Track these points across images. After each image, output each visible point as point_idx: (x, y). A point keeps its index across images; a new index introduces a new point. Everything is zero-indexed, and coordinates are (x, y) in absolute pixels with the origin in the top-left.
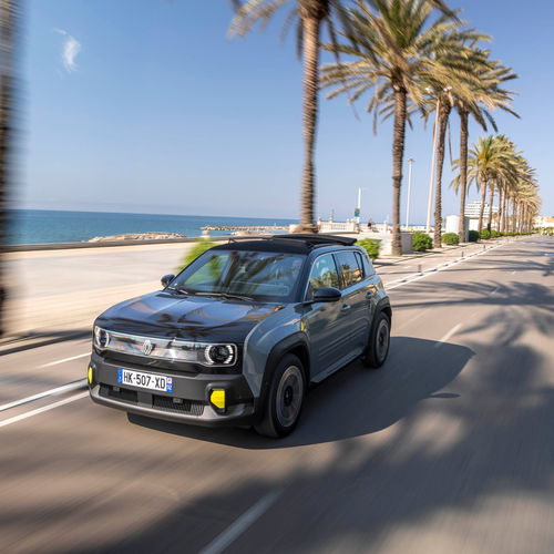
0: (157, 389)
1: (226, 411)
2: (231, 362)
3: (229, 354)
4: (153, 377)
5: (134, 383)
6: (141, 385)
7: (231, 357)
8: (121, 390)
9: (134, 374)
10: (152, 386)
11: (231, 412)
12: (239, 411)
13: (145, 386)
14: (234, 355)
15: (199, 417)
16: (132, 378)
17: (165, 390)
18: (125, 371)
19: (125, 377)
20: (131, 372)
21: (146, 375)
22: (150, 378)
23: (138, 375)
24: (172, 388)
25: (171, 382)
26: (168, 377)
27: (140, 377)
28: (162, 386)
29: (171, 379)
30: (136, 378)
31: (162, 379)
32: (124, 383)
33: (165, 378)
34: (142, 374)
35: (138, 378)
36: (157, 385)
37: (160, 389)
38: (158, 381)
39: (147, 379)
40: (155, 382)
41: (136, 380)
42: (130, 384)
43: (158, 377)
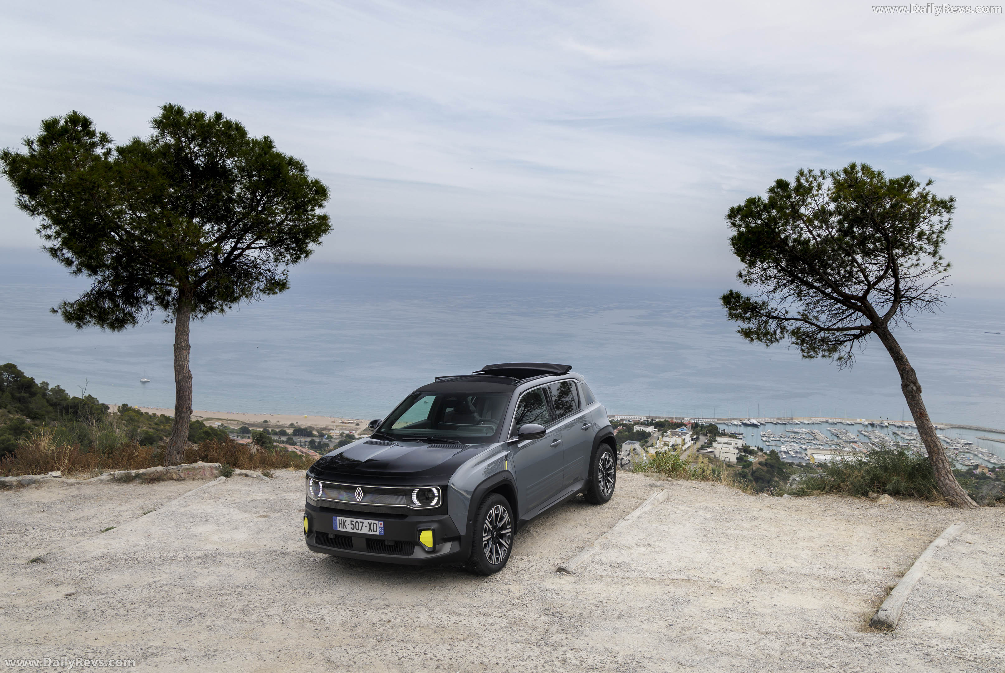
0: (370, 533)
1: (434, 549)
2: (437, 504)
3: (435, 496)
4: (366, 522)
5: (349, 529)
6: (355, 531)
7: (436, 499)
8: (336, 536)
9: (348, 520)
10: (365, 531)
11: (439, 550)
12: (447, 548)
13: (359, 531)
14: (439, 496)
15: (411, 557)
16: (346, 524)
17: (377, 533)
18: (340, 519)
19: (340, 524)
20: (345, 519)
21: (359, 520)
22: (363, 523)
23: (351, 521)
24: (384, 531)
25: (382, 526)
26: (379, 521)
27: (354, 523)
28: (375, 530)
29: (382, 523)
30: (350, 524)
31: (374, 523)
32: (339, 529)
33: (377, 522)
34: (355, 520)
35: (352, 524)
36: (370, 529)
37: (373, 533)
38: (370, 525)
39: (361, 524)
40: (368, 527)
41: (350, 526)
42: (345, 530)
43: (370, 521)
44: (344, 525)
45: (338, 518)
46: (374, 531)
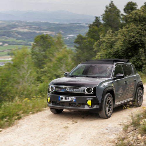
0: (71, 101)
1: (92, 106)
2: (92, 93)
3: (92, 90)
4: (70, 98)
5: (64, 100)
6: (66, 100)
7: (93, 91)
8: (60, 102)
9: (64, 97)
10: (69, 100)
11: (93, 107)
12: (95, 107)
14: (93, 90)
15: (84, 108)
16: (63, 98)
17: (73, 101)
18: (61, 97)
20: (63, 97)
21: (67, 97)
25: (75, 99)
26: (74, 97)
32: (60, 100)
33: (73, 98)
34: (66, 97)
39: (68, 98)
40: (70, 99)
42: (63, 100)
43: (71, 97)
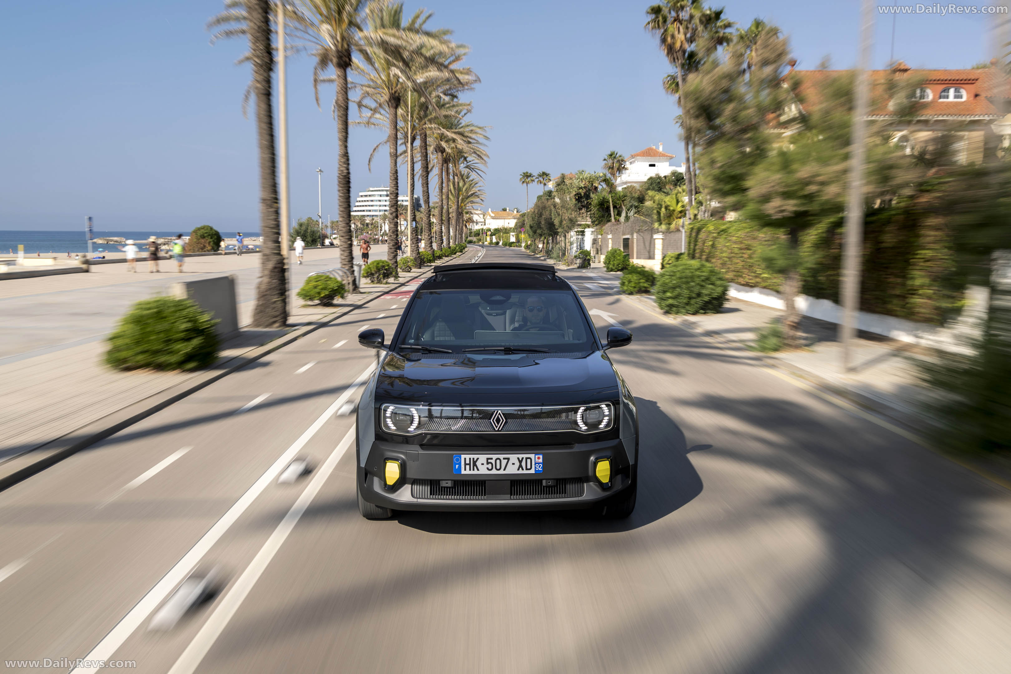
0: (521, 472)
1: (612, 486)
2: (607, 426)
4: (514, 458)
5: (483, 470)
6: (494, 472)
8: (461, 482)
9: (482, 458)
10: (512, 470)
13: (502, 472)
16: (479, 464)
17: (532, 471)
18: (466, 457)
19: (466, 464)
20: (476, 457)
21: (501, 457)
22: (508, 459)
23: (488, 459)
24: (543, 468)
25: (541, 460)
26: (536, 454)
27: (493, 461)
28: (529, 467)
29: (541, 456)
30: (485, 463)
31: (527, 458)
32: (463, 472)
33: (532, 456)
34: (495, 457)
35: (488, 463)
36: (521, 466)
37: (525, 472)
38: (520, 462)
39: (504, 462)
40: (517, 464)
41: (486, 466)
42: (476, 472)
43: (520, 456)
44: (475, 464)
45: (463, 457)
46: (527, 469)
